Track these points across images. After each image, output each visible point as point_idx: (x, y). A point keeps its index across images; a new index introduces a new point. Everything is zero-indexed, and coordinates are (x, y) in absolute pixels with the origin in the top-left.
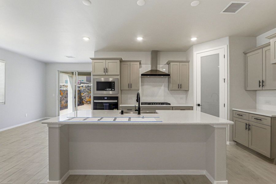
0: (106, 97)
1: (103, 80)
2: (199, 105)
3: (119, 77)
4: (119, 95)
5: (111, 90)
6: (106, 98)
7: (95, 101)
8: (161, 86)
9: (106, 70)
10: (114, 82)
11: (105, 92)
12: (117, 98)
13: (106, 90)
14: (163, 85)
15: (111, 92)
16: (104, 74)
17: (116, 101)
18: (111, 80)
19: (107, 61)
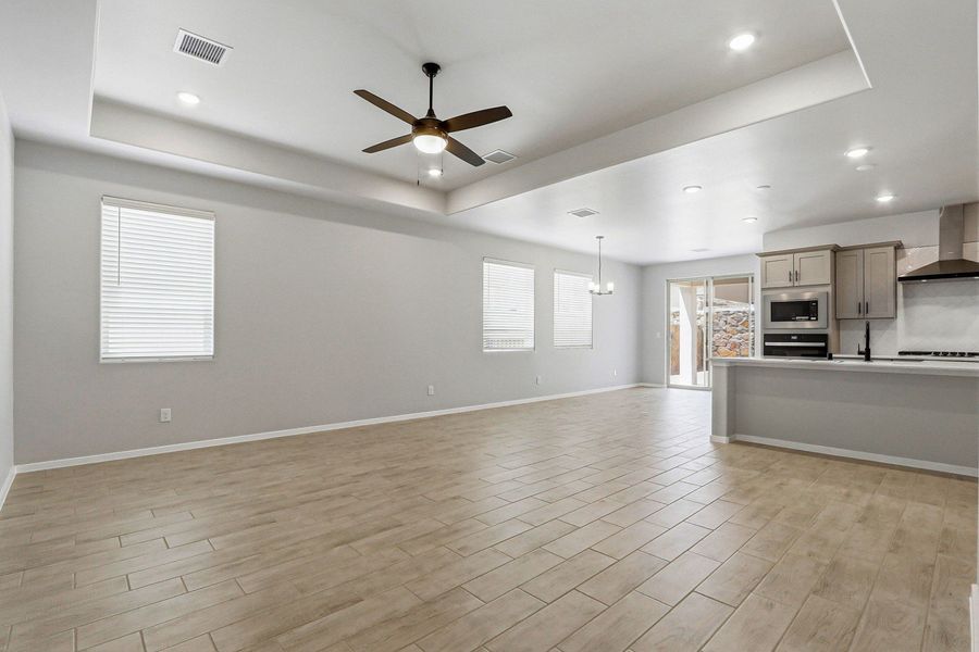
0: (794, 335)
1: (784, 297)
3: (829, 289)
4: (830, 331)
5: (809, 320)
6: (795, 338)
7: (767, 344)
9: (795, 276)
10: (816, 302)
11: (790, 325)
12: (824, 338)
13: (795, 320)
15: (808, 325)
16: (790, 284)
17: (823, 344)
18: (807, 296)
19: (797, 256)
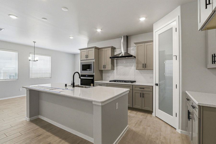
0: (87, 75)
2: (157, 85)
3: (94, 61)
4: (94, 74)
5: (90, 70)
7: (81, 78)
8: (132, 66)
9: (87, 56)
10: (91, 65)
13: (87, 70)
14: (133, 65)
16: (86, 59)
17: (93, 78)
19: (88, 50)
